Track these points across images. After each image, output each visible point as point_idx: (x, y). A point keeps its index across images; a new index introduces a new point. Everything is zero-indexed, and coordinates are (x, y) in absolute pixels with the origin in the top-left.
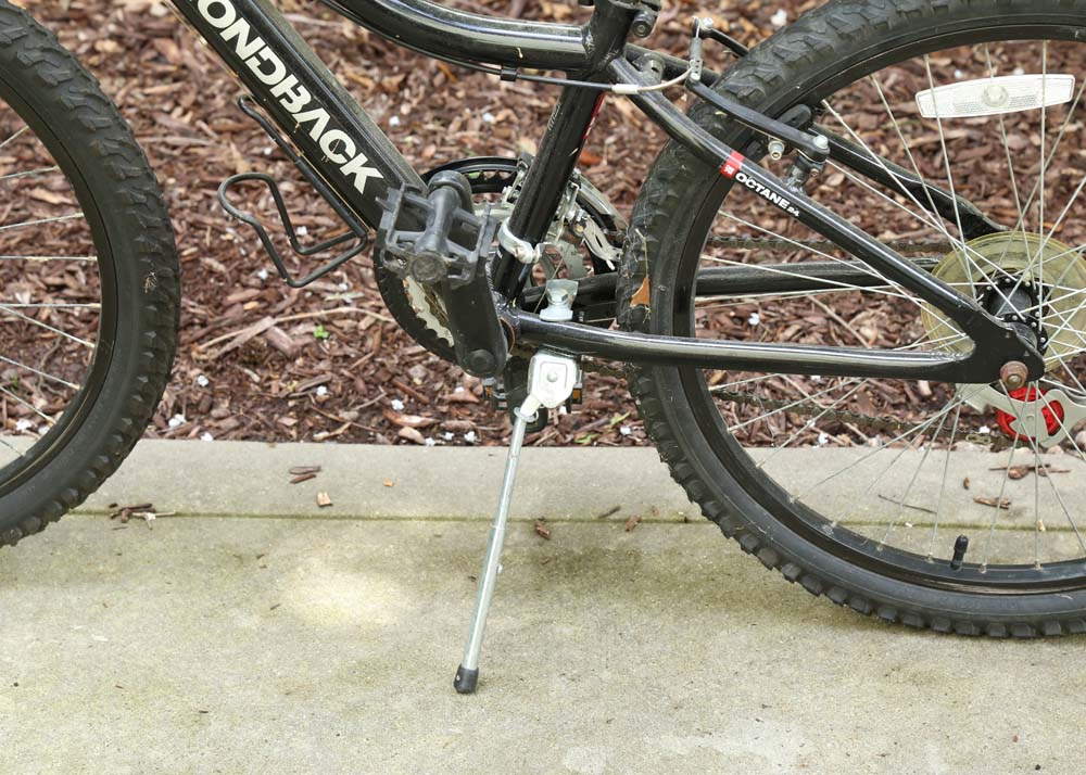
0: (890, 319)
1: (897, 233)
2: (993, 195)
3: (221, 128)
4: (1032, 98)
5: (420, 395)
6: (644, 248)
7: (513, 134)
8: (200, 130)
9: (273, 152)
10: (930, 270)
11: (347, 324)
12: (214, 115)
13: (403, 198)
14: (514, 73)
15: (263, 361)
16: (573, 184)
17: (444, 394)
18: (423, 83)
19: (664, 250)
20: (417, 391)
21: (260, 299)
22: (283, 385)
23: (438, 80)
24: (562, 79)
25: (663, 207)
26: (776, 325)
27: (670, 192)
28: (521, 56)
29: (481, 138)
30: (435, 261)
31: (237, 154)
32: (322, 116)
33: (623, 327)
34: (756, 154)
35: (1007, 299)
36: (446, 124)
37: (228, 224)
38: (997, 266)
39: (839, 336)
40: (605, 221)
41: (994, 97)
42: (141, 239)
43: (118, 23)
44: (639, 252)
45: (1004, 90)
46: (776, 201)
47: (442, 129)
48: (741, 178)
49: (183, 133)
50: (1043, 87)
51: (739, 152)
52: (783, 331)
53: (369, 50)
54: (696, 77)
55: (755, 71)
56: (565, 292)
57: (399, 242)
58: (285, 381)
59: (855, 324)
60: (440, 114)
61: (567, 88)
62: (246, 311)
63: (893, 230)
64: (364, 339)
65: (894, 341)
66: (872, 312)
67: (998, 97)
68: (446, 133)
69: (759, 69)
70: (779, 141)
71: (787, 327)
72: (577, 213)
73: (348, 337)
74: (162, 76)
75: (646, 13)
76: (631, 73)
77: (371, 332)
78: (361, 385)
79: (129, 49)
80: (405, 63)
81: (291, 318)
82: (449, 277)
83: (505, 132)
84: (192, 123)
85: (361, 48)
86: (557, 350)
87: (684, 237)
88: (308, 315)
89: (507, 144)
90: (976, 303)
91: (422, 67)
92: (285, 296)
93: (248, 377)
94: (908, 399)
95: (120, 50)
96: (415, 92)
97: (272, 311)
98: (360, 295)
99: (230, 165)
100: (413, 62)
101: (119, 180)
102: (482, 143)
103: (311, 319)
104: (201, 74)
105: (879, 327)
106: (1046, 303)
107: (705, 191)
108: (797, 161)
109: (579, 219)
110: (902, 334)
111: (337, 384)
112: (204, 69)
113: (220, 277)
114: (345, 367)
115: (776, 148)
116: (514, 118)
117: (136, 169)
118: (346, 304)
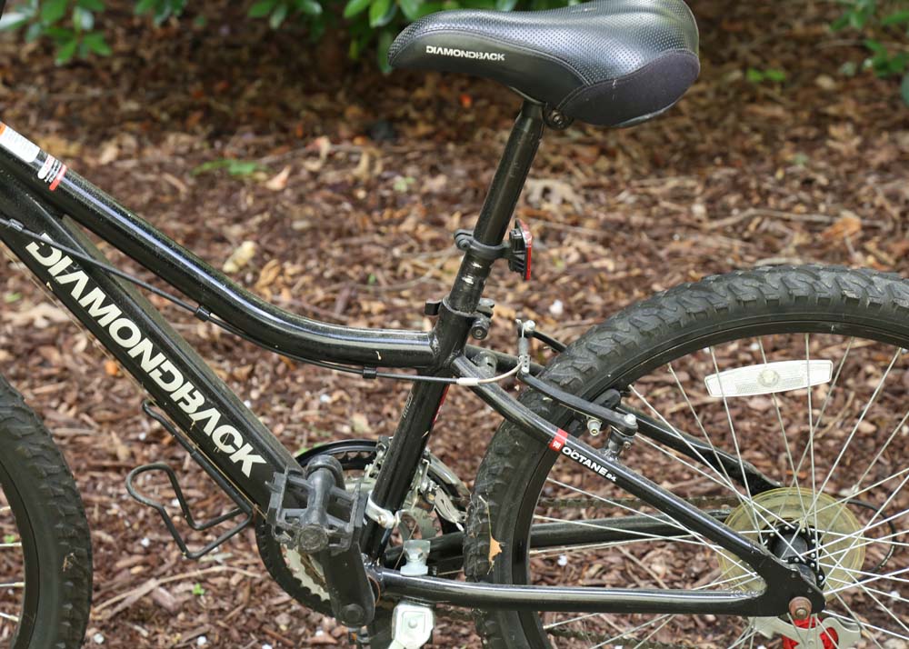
0: (675, 556)
1: (673, 483)
2: (748, 449)
3: (101, 418)
4: (800, 380)
5: (287, 640)
6: (487, 512)
7: (347, 411)
8: (84, 422)
9: (147, 437)
10: (723, 520)
11: (220, 581)
12: (94, 409)
13: (288, 481)
14: (374, 372)
15: (149, 618)
16: (425, 460)
17: (306, 637)
18: (267, 372)
19: (503, 513)
20: (284, 636)
21: (144, 564)
22: (168, 638)
23: (281, 369)
24: (412, 375)
25: (501, 477)
26: (581, 565)
27: (507, 465)
28: (380, 358)
29: (320, 416)
30: (319, 533)
31: (117, 441)
32: (214, 414)
33: (472, 578)
34: (577, 431)
35: (789, 544)
36: (291, 405)
37: (113, 500)
38: (777, 517)
39: (635, 573)
40: (450, 489)
41: (768, 379)
42: (60, 526)
43: (8, 336)
44: (482, 515)
45: (775, 373)
46: (596, 469)
47: (287, 410)
48: (567, 451)
49: (70, 425)
50: (808, 371)
51: (562, 429)
52: (588, 570)
53: (221, 347)
54: (526, 370)
55: (573, 363)
56: (420, 551)
57: (287, 518)
58: (170, 634)
59: (647, 561)
60: (284, 397)
61: (418, 383)
62: (132, 575)
63: (669, 480)
64: (235, 594)
65: (680, 575)
66: (659, 551)
67: (772, 379)
68: (291, 413)
69: (576, 361)
70: (596, 420)
71: (591, 566)
72: (429, 484)
73: (221, 592)
74: (48, 378)
75: (482, 319)
76: (471, 368)
77: (241, 587)
78: (235, 634)
79: (18, 356)
80: (251, 356)
81: (172, 579)
82: (331, 545)
83: (340, 410)
84: (77, 416)
85: (214, 345)
86: (416, 601)
87: (519, 499)
88: (187, 575)
89: (342, 419)
90: (763, 547)
91: (265, 358)
92: (166, 560)
93: (138, 633)
94: (696, 625)
95: (11, 358)
96: (261, 379)
97: (156, 573)
98: (229, 555)
99: (111, 450)
100: (257, 354)
101: (42, 477)
102: (322, 420)
103: (189, 579)
104: (81, 374)
105: (667, 564)
106: (821, 547)
107: (536, 462)
108: (611, 435)
109: (430, 490)
110: (686, 569)
111: (215, 634)
112: (83, 369)
113: (109, 547)
114: (221, 619)
115: (594, 426)
116: (346, 398)
117: (55, 468)
118: (217, 564)
